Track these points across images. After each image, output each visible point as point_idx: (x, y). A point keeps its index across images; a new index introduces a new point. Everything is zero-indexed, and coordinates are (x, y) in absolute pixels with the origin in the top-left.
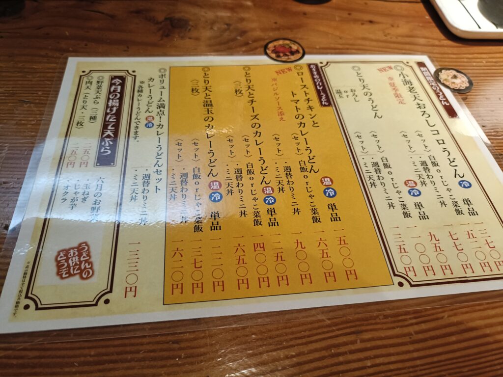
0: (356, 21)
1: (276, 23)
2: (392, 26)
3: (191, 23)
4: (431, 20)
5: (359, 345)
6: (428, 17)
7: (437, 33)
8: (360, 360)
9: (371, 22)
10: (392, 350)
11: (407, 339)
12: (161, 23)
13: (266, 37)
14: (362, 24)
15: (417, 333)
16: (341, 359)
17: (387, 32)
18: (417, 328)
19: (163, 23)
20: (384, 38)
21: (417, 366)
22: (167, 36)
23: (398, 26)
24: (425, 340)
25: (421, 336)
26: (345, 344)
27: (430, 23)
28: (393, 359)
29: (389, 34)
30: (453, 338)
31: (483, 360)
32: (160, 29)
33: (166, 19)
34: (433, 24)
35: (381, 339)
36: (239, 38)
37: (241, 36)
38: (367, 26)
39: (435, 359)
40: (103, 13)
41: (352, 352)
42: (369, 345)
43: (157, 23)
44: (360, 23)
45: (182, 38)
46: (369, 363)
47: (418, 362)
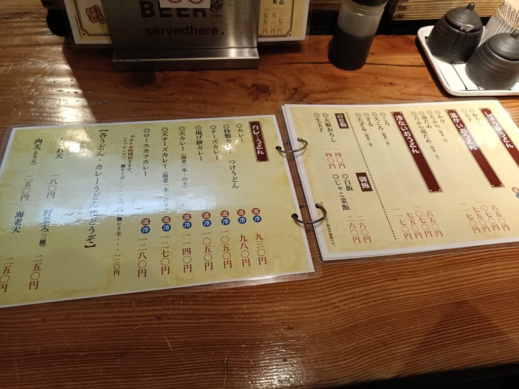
0: (381, 83)
1: (327, 86)
2: (406, 87)
3: (270, 88)
4: (433, 81)
5: (396, 286)
6: (430, 79)
7: (437, 91)
8: (397, 293)
9: (391, 84)
10: (413, 288)
11: (421, 283)
12: (250, 88)
13: (322, 98)
14: (385, 86)
15: (426, 280)
16: (387, 292)
17: (402, 91)
18: (426, 277)
19: (252, 89)
20: (400, 97)
21: (427, 295)
22: (257, 99)
23: (410, 87)
24: (431, 283)
25: (428, 281)
26: (389, 285)
27: (432, 83)
28: (414, 292)
29: (404, 93)
30: (445, 282)
31: (461, 293)
32: (251, 94)
33: (253, 85)
34: (434, 84)
35: (407, 283)
36: (304, 99)
37: (305, 98)
38: (389, 87)
39: (436, 292)
40: (210, 81)
41: (392, 289)
42: (401, 285)
43: (248, 89)
44: (384, 84)
45: (267, 100)
46: (402, 294)
47: (427, 294)
